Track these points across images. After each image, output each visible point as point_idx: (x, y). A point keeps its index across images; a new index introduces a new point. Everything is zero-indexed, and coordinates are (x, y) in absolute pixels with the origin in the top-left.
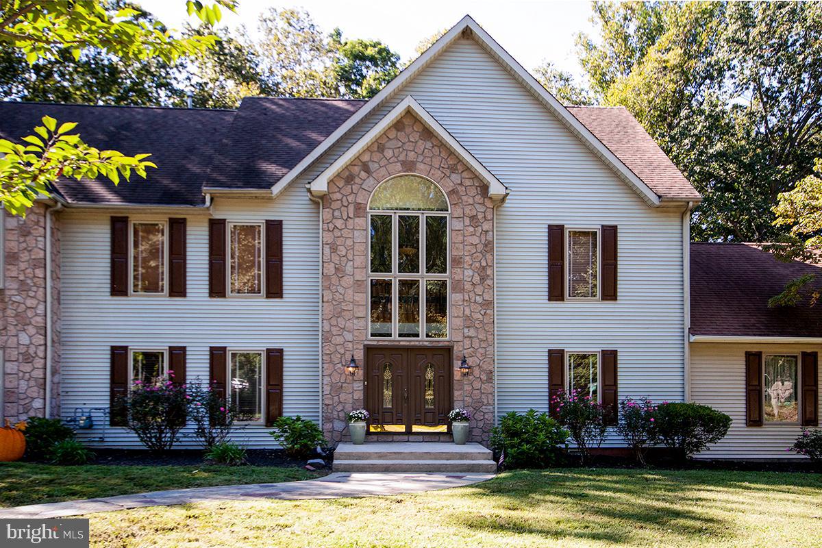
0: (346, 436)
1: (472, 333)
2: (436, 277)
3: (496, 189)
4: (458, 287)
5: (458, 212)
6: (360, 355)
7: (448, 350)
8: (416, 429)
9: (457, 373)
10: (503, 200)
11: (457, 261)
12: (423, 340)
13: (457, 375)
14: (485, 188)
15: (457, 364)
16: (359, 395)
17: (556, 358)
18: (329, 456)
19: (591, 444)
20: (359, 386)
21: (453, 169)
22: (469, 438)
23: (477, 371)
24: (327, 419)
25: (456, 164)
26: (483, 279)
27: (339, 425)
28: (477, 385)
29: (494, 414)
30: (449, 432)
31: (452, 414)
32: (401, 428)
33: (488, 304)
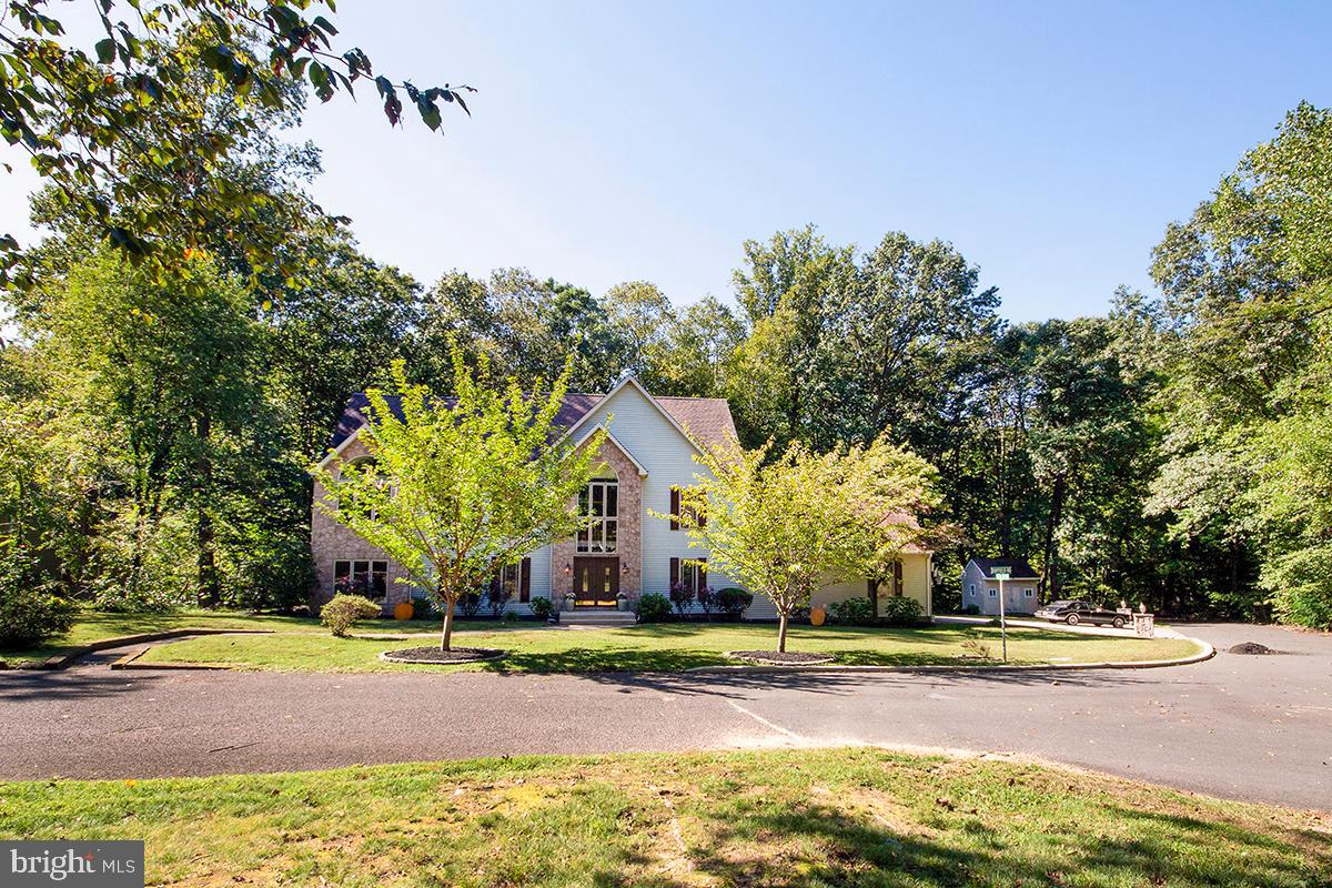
0: (564, 607)
1: (630, 550)
2: (612, 519)
3: (642, 472)
4: (622, 525)
5: (623, 483)
6: (572, 562)
7: (618, 558)
8: (600, 603)
9: (622, 571)
10: (646, 476)
11: (622, 510)
12: (604, 553)
13: (621, 574)
14: (637, 470)
15: (622, 567)
16: (571, 585)
17: (674, 562)
18: (557, 617)
19: (685, 611)
20: (571, 579)
21: (621, 460)
22: (627, 608)
23: (631, 571)
24: (553, 598)
25: (623, 458)
26: (635, 520)
27: (560, 601)
28: (632, 578)
29: (639, 594)
30: (617, 606)
31: (618, 595)
32: (592, 603)
33: (638, 534)
